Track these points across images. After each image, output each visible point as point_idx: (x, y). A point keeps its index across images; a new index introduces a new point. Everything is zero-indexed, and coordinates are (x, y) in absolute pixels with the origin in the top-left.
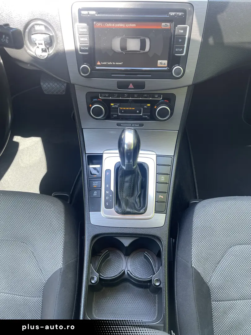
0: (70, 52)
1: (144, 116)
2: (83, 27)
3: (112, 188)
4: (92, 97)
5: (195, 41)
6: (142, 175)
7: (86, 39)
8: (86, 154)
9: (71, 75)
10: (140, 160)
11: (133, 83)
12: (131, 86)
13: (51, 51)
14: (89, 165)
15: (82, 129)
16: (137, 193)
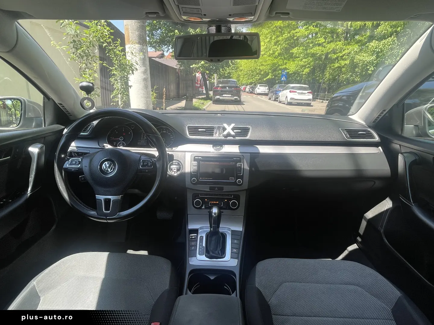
0: (188, 173)
1: (223, 207)
2: (195, 163)
3: (204, 245)
4: (195, 196)
5: (246, 169)
6: (223, 238)
7: (196, 168)
8: (188, 229)
9: (187, 183)
10: (221, 230)
11: (218, 187)
12: (216, 189)
13: (179, 173)
14: (190, 234)
15: (188, 214)
16: (219, 249)
